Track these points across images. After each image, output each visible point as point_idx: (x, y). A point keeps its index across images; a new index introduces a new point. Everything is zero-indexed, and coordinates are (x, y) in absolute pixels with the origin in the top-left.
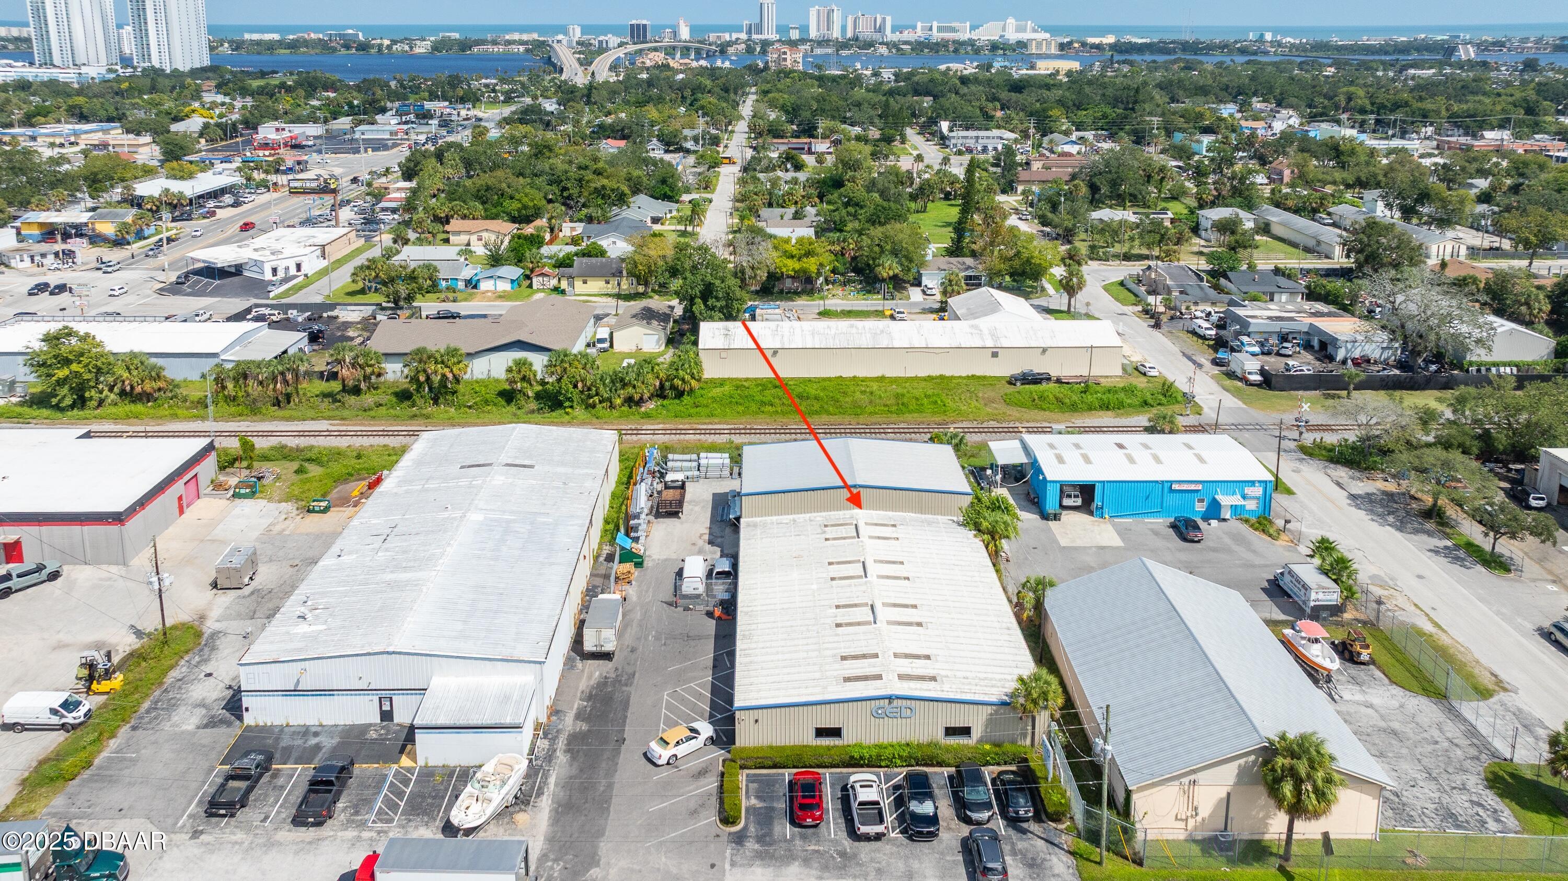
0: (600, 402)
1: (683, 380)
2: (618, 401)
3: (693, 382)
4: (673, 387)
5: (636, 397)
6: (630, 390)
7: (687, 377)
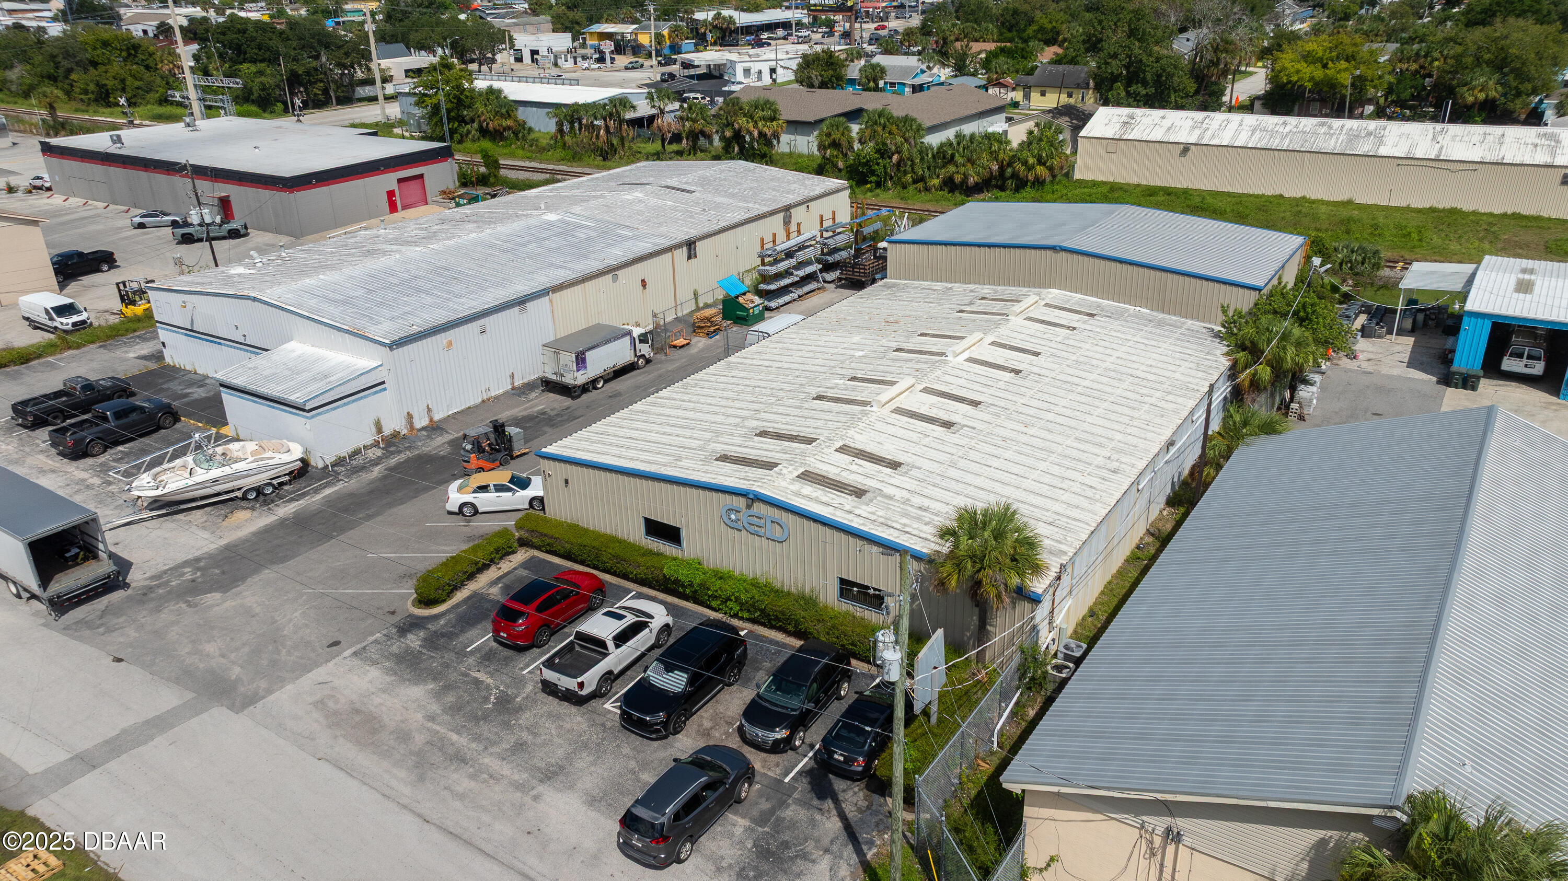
0: (915, 182)
1: (1025, 163)
2: (936, 182)
3: (1040, 170)
4: (1015, 176)
5: (958, 178)
6: (951, 169)
7: (1031, 161)
